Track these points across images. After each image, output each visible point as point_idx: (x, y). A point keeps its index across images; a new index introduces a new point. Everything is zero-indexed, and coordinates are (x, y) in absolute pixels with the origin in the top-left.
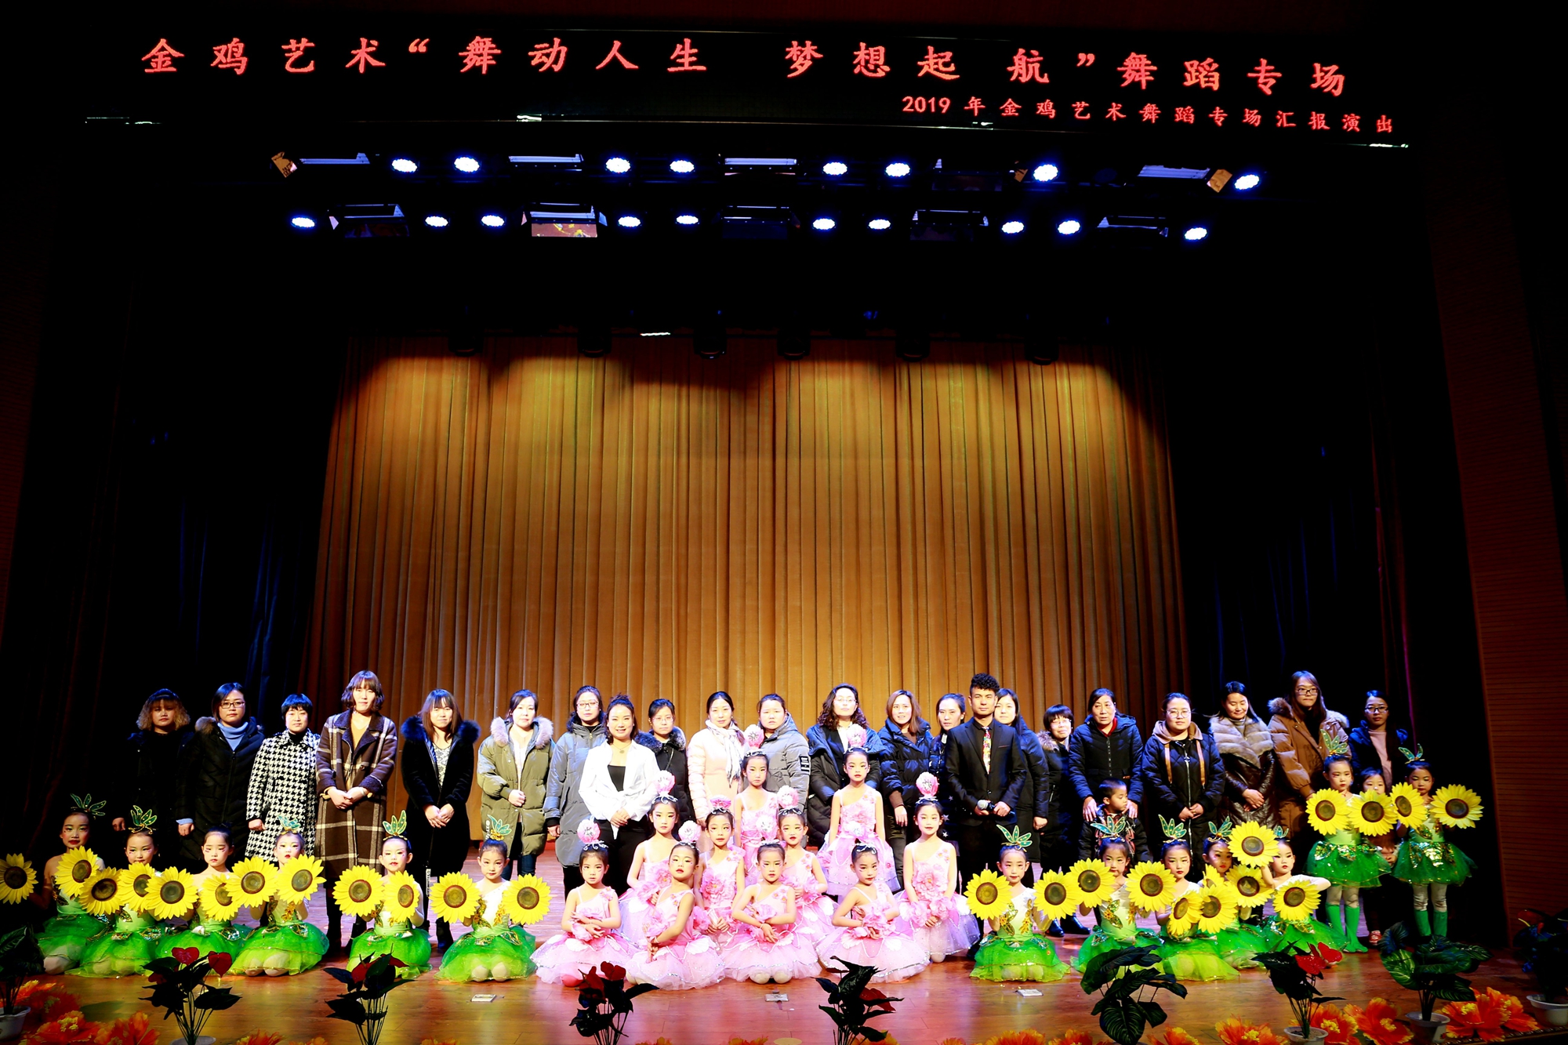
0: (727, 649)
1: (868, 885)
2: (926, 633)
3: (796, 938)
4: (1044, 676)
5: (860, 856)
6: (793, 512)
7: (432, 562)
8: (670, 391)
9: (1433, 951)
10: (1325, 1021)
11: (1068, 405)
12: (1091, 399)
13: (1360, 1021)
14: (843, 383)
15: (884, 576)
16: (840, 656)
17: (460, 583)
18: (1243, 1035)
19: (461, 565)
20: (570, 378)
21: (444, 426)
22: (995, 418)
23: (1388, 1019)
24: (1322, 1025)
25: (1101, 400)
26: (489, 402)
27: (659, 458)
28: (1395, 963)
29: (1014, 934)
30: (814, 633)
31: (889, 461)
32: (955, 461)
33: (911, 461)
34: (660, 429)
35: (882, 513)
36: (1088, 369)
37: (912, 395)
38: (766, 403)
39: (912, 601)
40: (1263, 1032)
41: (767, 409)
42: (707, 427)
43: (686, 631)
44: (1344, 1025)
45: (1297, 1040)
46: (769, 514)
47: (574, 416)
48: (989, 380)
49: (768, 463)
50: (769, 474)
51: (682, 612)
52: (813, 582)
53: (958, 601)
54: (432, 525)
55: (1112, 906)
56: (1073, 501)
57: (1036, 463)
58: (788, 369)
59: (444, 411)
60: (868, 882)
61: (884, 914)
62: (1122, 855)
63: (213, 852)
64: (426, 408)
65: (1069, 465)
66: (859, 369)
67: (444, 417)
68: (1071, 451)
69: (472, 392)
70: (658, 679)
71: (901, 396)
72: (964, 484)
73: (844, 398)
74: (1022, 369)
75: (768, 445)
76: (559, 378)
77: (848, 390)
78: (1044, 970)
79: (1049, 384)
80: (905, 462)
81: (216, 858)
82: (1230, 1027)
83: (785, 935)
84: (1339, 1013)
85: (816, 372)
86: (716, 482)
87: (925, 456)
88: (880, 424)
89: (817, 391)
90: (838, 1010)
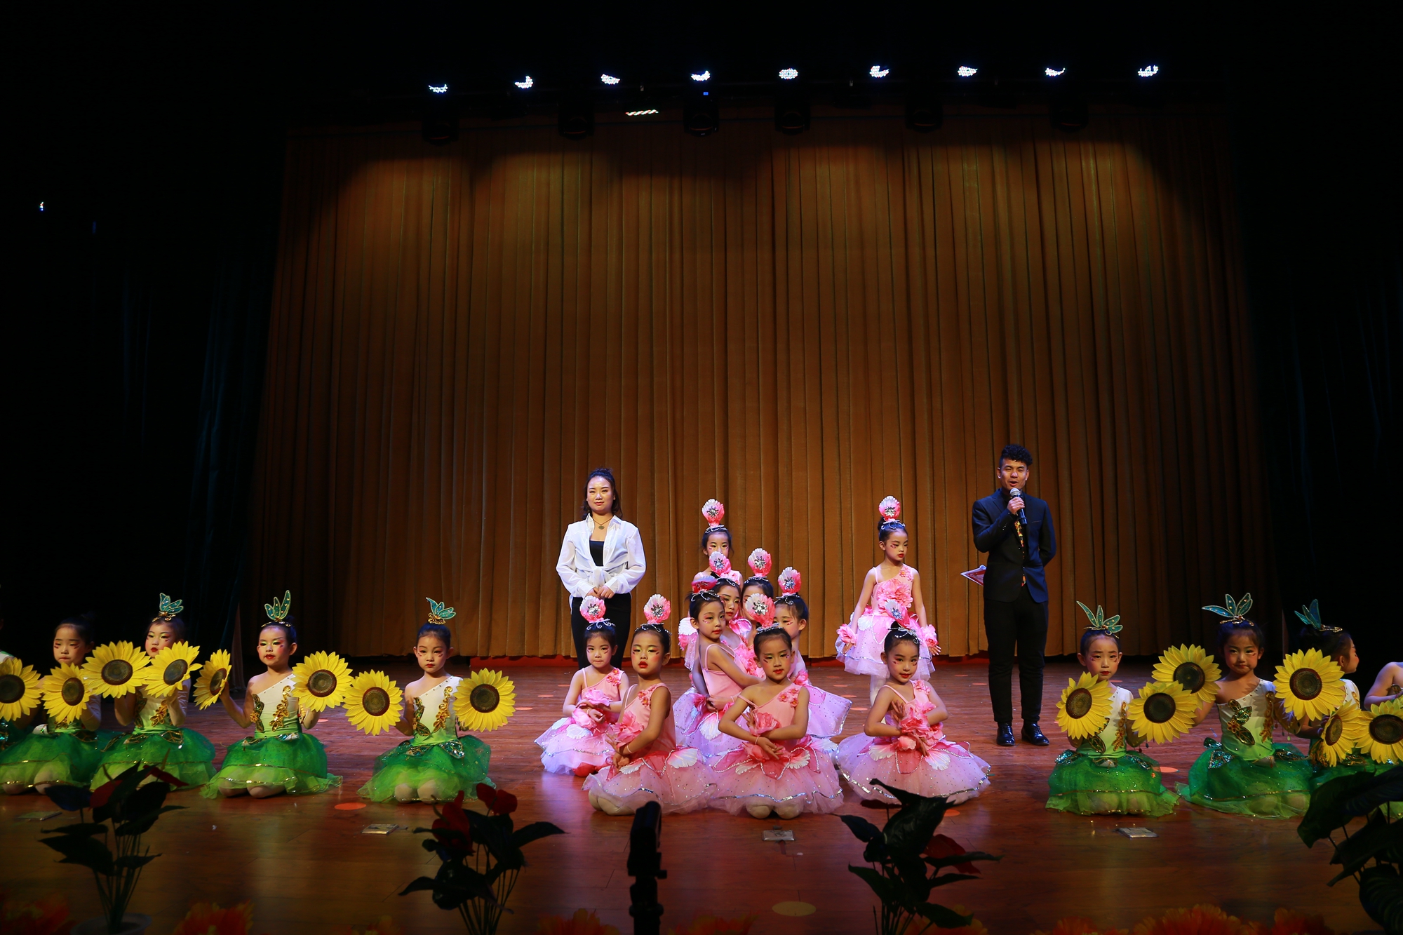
0: (726, 454)
1: (902, 683)
3: (813, 757)
5: (897, 644)
6: (796, 308)
7: (417, 369)
8: (662, 183)
11: (1094, 187)
12: (1120, 179)
14: (848, 170)
15: (895, 374)
19: (446, 372)
20: (555, 175)
21: (425, 230)
22: (1014, 203)
25: (1131, 181)
26: (472, 203)
27: (651, 255)
29: (1105, 750)
30: (820, 436)
31: (898, 251)
32: (971, 250)
33: (922, 251)
34: (651, 224)
35: (892, 307)
36: (1116, 148)
37: (922, 180)
38: (765, 192)
39: (925, 401)
41: (765, 198)
42: (702, 220)
43: (683, 435)
46: (769, 310)
47: (560, 213)
48: (1007, 162)
49: (768, 256)
50: (768, 268)
51: (678, 416)
52: (818, 382)
53: (976, 400)
54: (416, 333)
55: (1240, 715)
57: (1060, 250)
58: (788, 155)
59: (426, 213)
60: (903, 680)
61: (926, 717)
62: (1253, 644)
63: (63, 648)
64: (406, 211)
65: (1096, 251)
66: (864, 154)
67: (426, 221)
68: (1098, 237)
69: (453, 193)
70: (654, 487)
71: (910, 180)
72: (981, 274)
73: (848, 186)
74: (1043, 149)
75: (767, 238)
76: (543, 175)
77: (852, 177)
78: (1148, 798)
79: (1074, 165)
80: (916, 251)
81: (68, 656)
83: (797, 754)
85: (818, 158)
86: (712, 278)
87: (938, 245)
88: (887, 212)
89: (818, 179)
90: (881, 873)
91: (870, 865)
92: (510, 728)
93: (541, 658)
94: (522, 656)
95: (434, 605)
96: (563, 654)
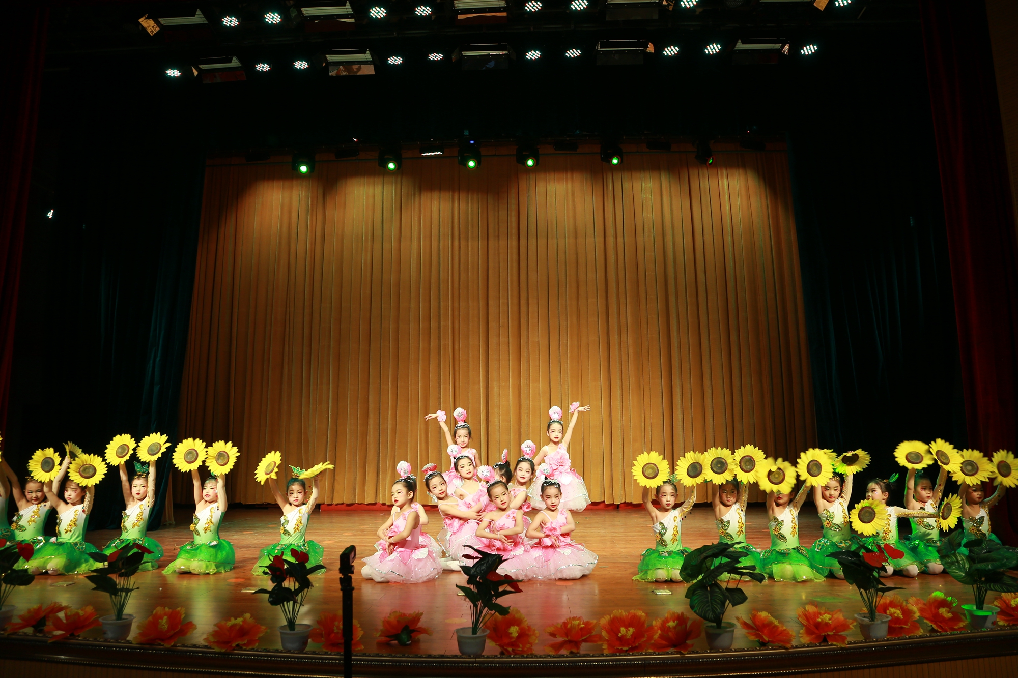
0: (487, 372)
1: (552, 510)
2: (627, 359)
4: (712, 388)
6: (533, 276)
7: (288, 317)
8: (447, 196)
9: (985, 553)
10: (890, 609)
11: (727, 197)
12: (743, 192)
13: (921, 610)
14: (567, 187)
15: (597, 319)
16: (566, 376)
17: (306, 330)
18: (818, 618)
19: (307, 319)
20: (378, 190)
21: (294, 226)
22: (674, 208)
23: (946, 608)
24: (888, 612)
25: (751, 192)
26: (324, 208)
27: (440, 242)
28: (953, 563)
29: (666, 547)
30: (548, 360)
31: (600, 239)
32: (646, 238)
33: (615, 239)
34: (440, 222)
35: (595, 276)
36: (741, 171)
37: (615, 193)
38: (513, 202)
39: (616, 337)
40: (835, 616)
41: (513, 207)
42: (472, 219)
43: (459, 360)
44: (907, 613)
45: (864, 623)
46: (515, 278)
47: (381, 215)
48: (670, 182)
49: (515, 243)
50: (515, 251)
51: (456, 347)
52: (547, 325)
53: (649, 336)
54: (287, 293)
55: (725, 526)
56: (732, 264)
57: (705, 238)
58: (528, 178)
59: (294, 215)
64: (282, 214)
65: (729, 239)
66: (577, 177)
67: (294, 220)
68: (729, 230)
69: (312, 202)
70: (440, 393)
71: (607, 193)
72: (653, 254)
73: (567, 196)
74: (694, 173)
75: (514, 231)
76: (371, 190)
77: (570, 191)
79: (713, 183)
80: (611, 240)
81: (71, 497)
82: (808, 612)
84: (902, 603)
85: (548, 180)
87: (625, 235)
88: (593, 214)
89: (548, 193)
90: (473, 590)
91: (468, 586)
92: (336, 544)
93: (367, 505)
94: (354, 504)
95: (295, 469)
96: (381, 502)
